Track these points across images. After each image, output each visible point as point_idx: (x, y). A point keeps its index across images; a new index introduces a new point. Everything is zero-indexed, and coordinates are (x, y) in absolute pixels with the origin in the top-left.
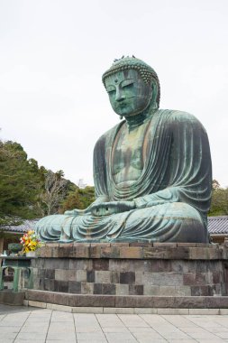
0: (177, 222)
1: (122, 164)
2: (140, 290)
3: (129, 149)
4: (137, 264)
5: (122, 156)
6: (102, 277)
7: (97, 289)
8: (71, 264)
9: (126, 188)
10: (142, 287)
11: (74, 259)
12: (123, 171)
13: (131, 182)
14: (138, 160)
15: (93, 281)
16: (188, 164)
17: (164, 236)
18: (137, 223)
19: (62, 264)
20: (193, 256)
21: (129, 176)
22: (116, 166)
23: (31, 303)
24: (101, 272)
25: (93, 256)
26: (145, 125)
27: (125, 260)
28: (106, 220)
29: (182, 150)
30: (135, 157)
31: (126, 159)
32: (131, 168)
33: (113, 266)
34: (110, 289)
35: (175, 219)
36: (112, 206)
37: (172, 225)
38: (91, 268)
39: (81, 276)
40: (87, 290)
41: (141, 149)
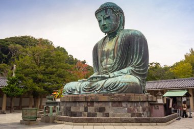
0: (127, 84)
1: (105, 57)
2: (107, 115)
3: (108, 50)
4: (106, 103)
5: (105, 53)
6: (91, 109)
7: (89, 115)
8: (78, 104)
9: (107, 68)
10: (108, 113)
11: (79, 102)
12: (105, 60)
13: (109, 66)
14: (112, 55)
15: (87, 111)
16: (136, 57)
17: (120, 91)
18: (108, 85)
19: (74, 104)
20: (132, 100)
21: (108, 63)
22: (102, 58)
23: (57, 122)
24: (91, 107)
25: (87, 100)
26: (116, 38)
27: (101, 102)
28: (95, 84)
29: (134, 49)
30: (111, 54)
31: (107, 54)
32: (109, 59)
33: (96, 105)
34: (94, 115)
35: (125, 83)
36: (99, 77)
37: (123, 86)
38: (86, 106)
39: (82, 109)
40: (85, 115)
41: (114, 50)
